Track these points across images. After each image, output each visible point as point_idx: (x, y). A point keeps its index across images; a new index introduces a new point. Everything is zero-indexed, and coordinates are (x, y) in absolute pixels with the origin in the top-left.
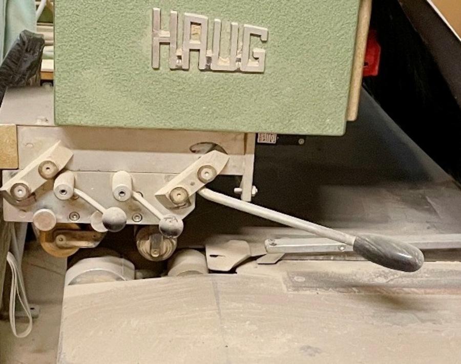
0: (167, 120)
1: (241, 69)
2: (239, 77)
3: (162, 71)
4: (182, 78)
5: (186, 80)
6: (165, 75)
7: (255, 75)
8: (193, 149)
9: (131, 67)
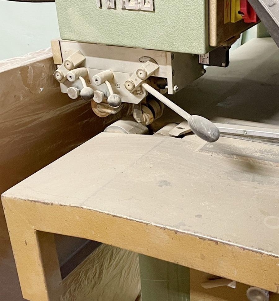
0: (110, 39)
1: (141, 9)
2: (142, 14)
3: (103, 9)
4: (114, 14)
5: (115, 15)
6: (105, 12)
7: (150, 13)
8: (141, 60)
9: (89, 7)
